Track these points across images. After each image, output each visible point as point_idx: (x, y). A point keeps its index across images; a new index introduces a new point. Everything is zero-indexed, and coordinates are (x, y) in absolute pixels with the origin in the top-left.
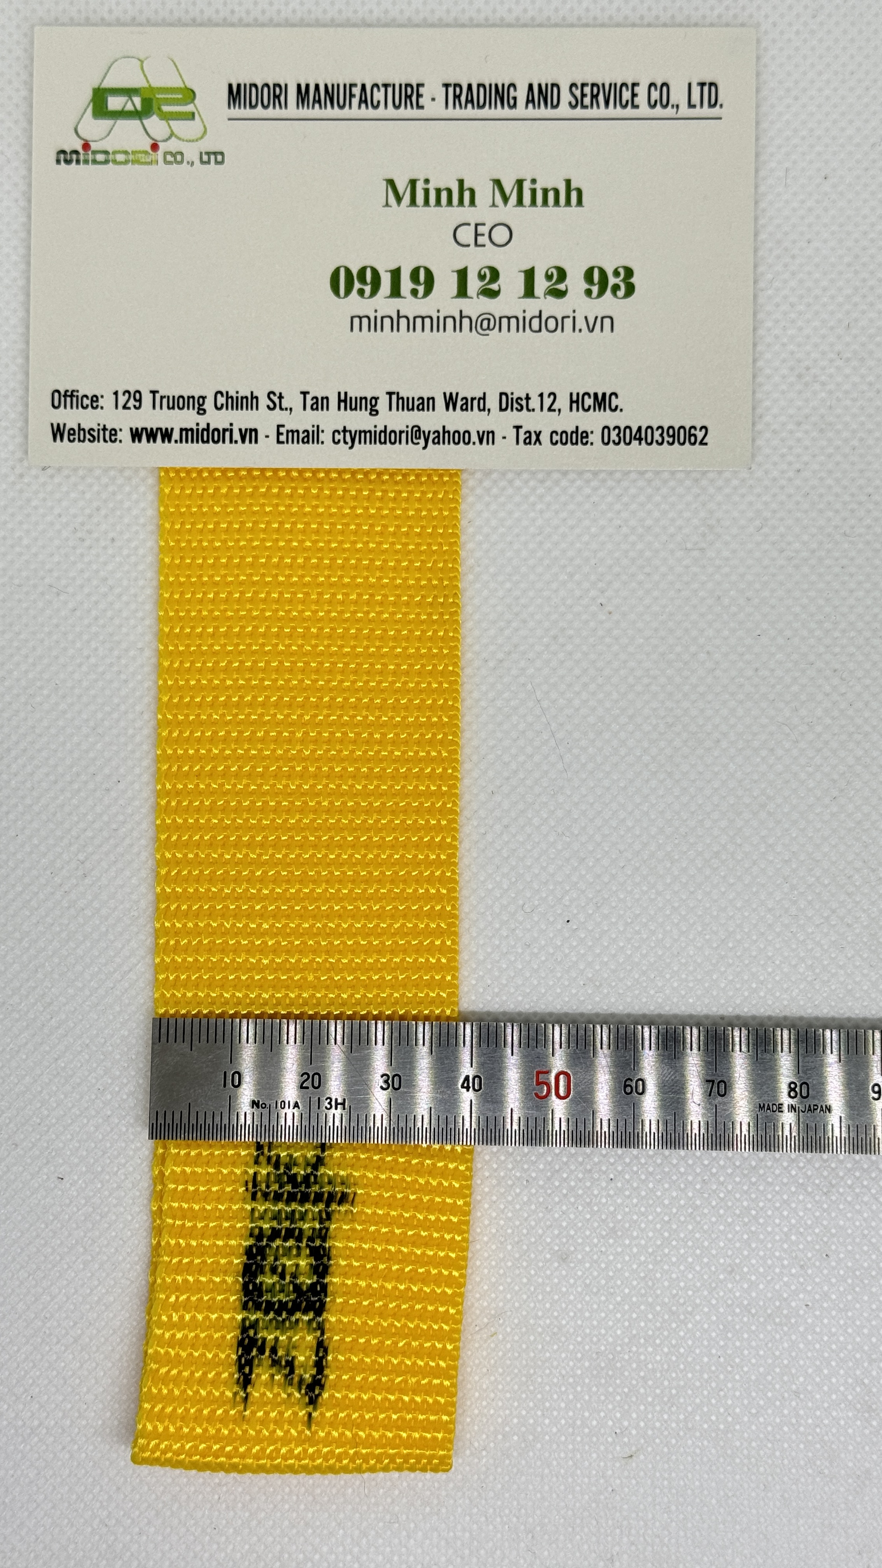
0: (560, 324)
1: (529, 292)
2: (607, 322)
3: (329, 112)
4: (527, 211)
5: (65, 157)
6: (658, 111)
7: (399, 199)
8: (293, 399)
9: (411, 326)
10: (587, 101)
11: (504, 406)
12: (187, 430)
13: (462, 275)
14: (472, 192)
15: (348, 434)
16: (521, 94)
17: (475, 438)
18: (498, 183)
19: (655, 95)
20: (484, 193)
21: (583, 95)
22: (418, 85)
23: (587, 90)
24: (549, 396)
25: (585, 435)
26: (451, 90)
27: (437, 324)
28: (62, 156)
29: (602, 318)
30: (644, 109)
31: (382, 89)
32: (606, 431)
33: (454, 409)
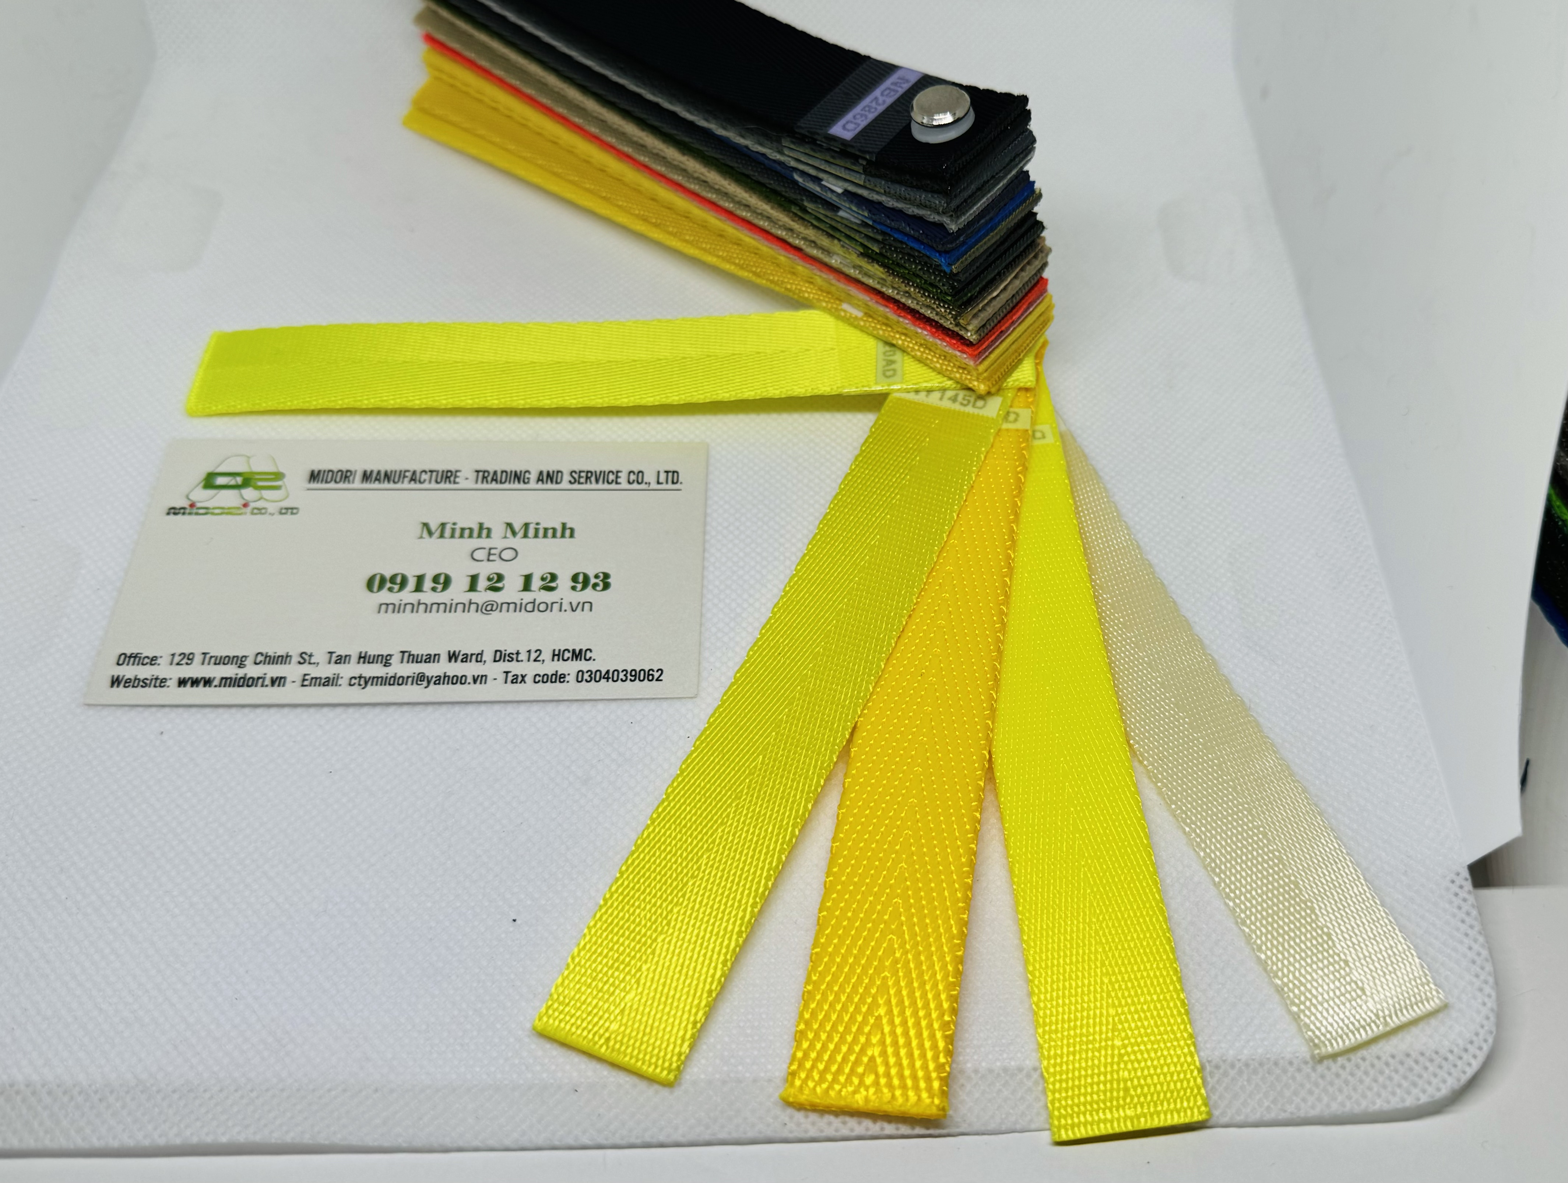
0: (549, 607)
1: (527, 587)
2: (587, 606)
3: (386, 485)
4: (531, 542)
5: (174, 511)
6: (635, 486)
7: (430, 533)
8: (320, 656)
9: (428, 608)
10: (582, 480)
11: (497, 659)
12: (226, 679)
13: (474, 579)
14: (489, 530)
15: (363, 680)
16: (533, 476)
17: (470, 680)
18: (509, 525)
19: (633, 477)
20: (498, 530)
21: (580, 477)
22: (457, 471)
23: (583, 474)
24: (536, 651)
25: (563, 676)
26: (481, 474)
27: (450, 608)
28: (172, 511)
29: (584, 603)
30: (624, 485)
31: (429, 474)
32: (580, 674)
33: (456, 661)
